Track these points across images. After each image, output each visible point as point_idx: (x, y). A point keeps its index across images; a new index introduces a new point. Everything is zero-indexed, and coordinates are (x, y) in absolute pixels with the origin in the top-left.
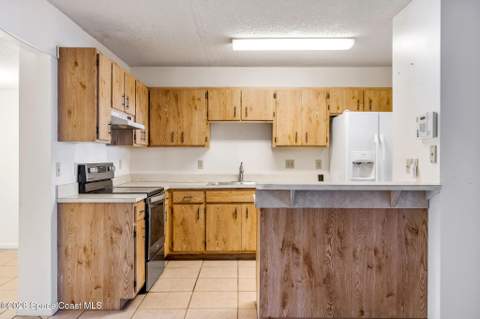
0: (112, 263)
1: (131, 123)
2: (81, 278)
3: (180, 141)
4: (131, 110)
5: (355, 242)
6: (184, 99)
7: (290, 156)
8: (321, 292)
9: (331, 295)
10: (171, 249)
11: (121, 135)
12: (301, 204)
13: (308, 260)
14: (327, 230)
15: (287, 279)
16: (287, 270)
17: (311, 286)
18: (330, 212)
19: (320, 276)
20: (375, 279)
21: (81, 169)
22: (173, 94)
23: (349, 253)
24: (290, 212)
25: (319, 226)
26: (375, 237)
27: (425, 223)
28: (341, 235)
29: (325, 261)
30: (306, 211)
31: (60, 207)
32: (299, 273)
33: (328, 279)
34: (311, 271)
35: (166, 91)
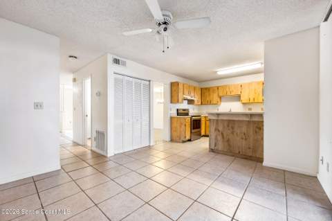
0: (180, 132)
1: (193, 99)
2: (175, 134)
3: (210, 103)
4: (192, 94)
5: (237, 130)
6: (211, 90)
7: (250, 107)
8: (226, 144)
9: (229, 145)
10: (205, 133)
11: (191, 102)
12: (221, 118)
13: (222, 134)
14: (228, 126)
15: (216, 139)
16: (216, 136)
17: (223, 141)
18: (229, 121)
19: (226, 140)
20: (244, 142)
21: (178, 110)
22: (208, 89)
23: (235, 134)
24: (217, 120)
25: (226, 125)
26: (244, 129)
27: (263, 126)
28: (233, 128)
29: (227, 135)
30: (223, 120)
31: (171, 118)
32: (220, 138)
33: (228, 141)
34: (223, 137)
35: (206, 89)
